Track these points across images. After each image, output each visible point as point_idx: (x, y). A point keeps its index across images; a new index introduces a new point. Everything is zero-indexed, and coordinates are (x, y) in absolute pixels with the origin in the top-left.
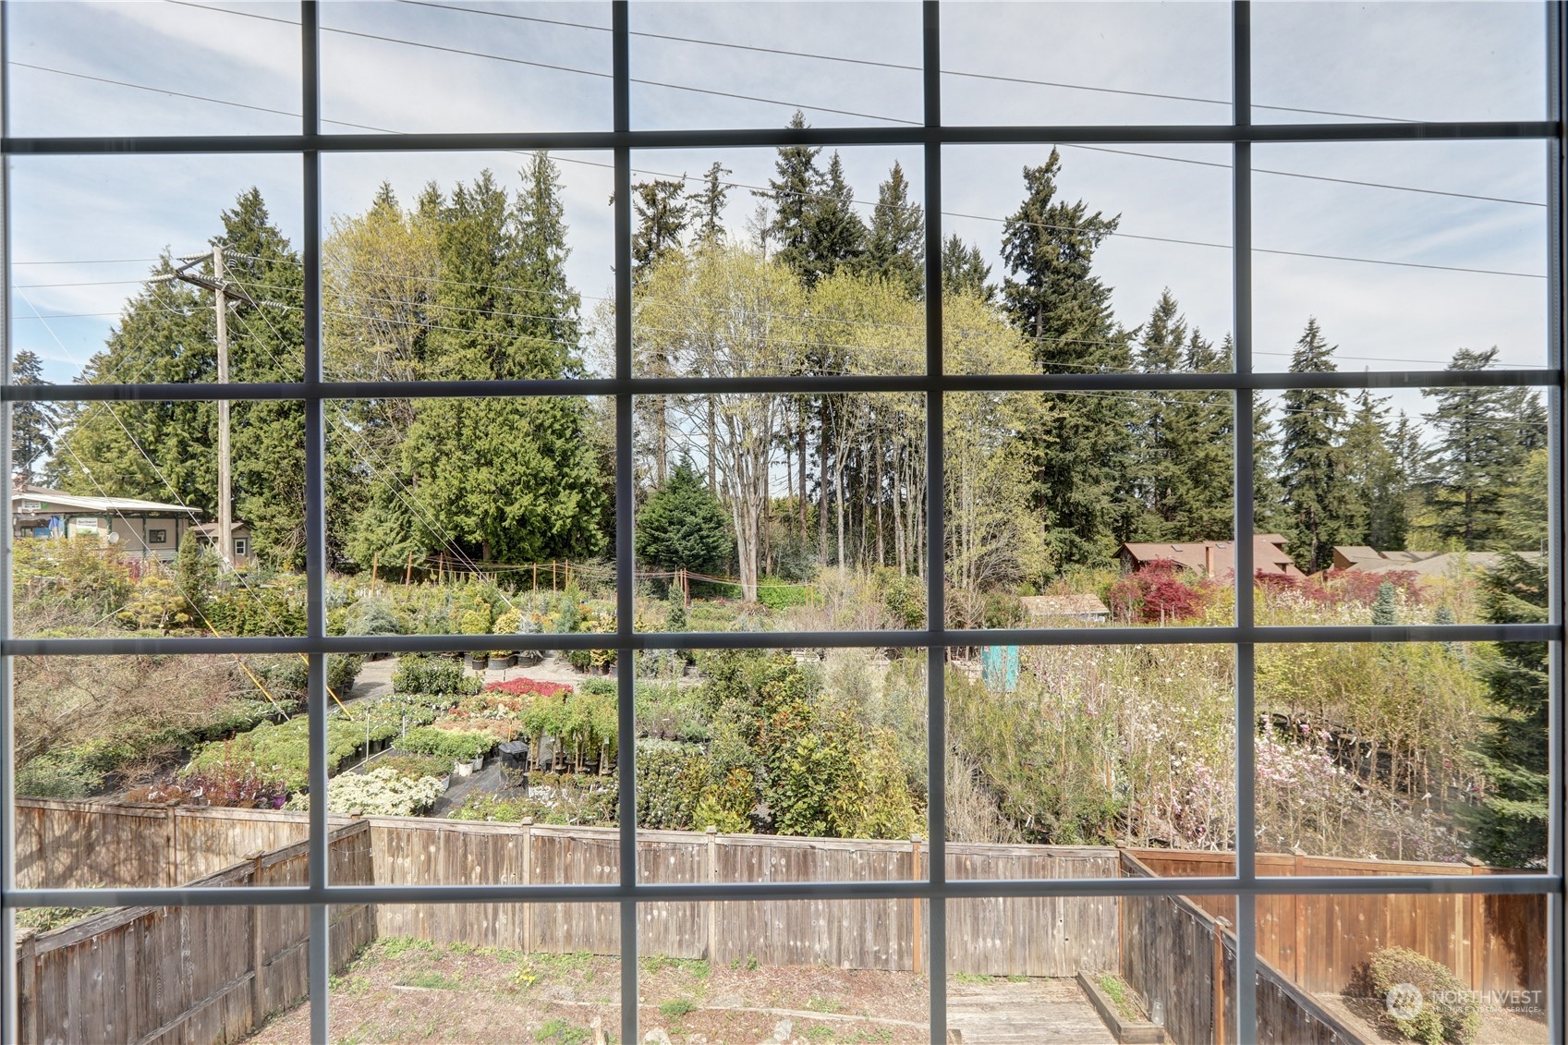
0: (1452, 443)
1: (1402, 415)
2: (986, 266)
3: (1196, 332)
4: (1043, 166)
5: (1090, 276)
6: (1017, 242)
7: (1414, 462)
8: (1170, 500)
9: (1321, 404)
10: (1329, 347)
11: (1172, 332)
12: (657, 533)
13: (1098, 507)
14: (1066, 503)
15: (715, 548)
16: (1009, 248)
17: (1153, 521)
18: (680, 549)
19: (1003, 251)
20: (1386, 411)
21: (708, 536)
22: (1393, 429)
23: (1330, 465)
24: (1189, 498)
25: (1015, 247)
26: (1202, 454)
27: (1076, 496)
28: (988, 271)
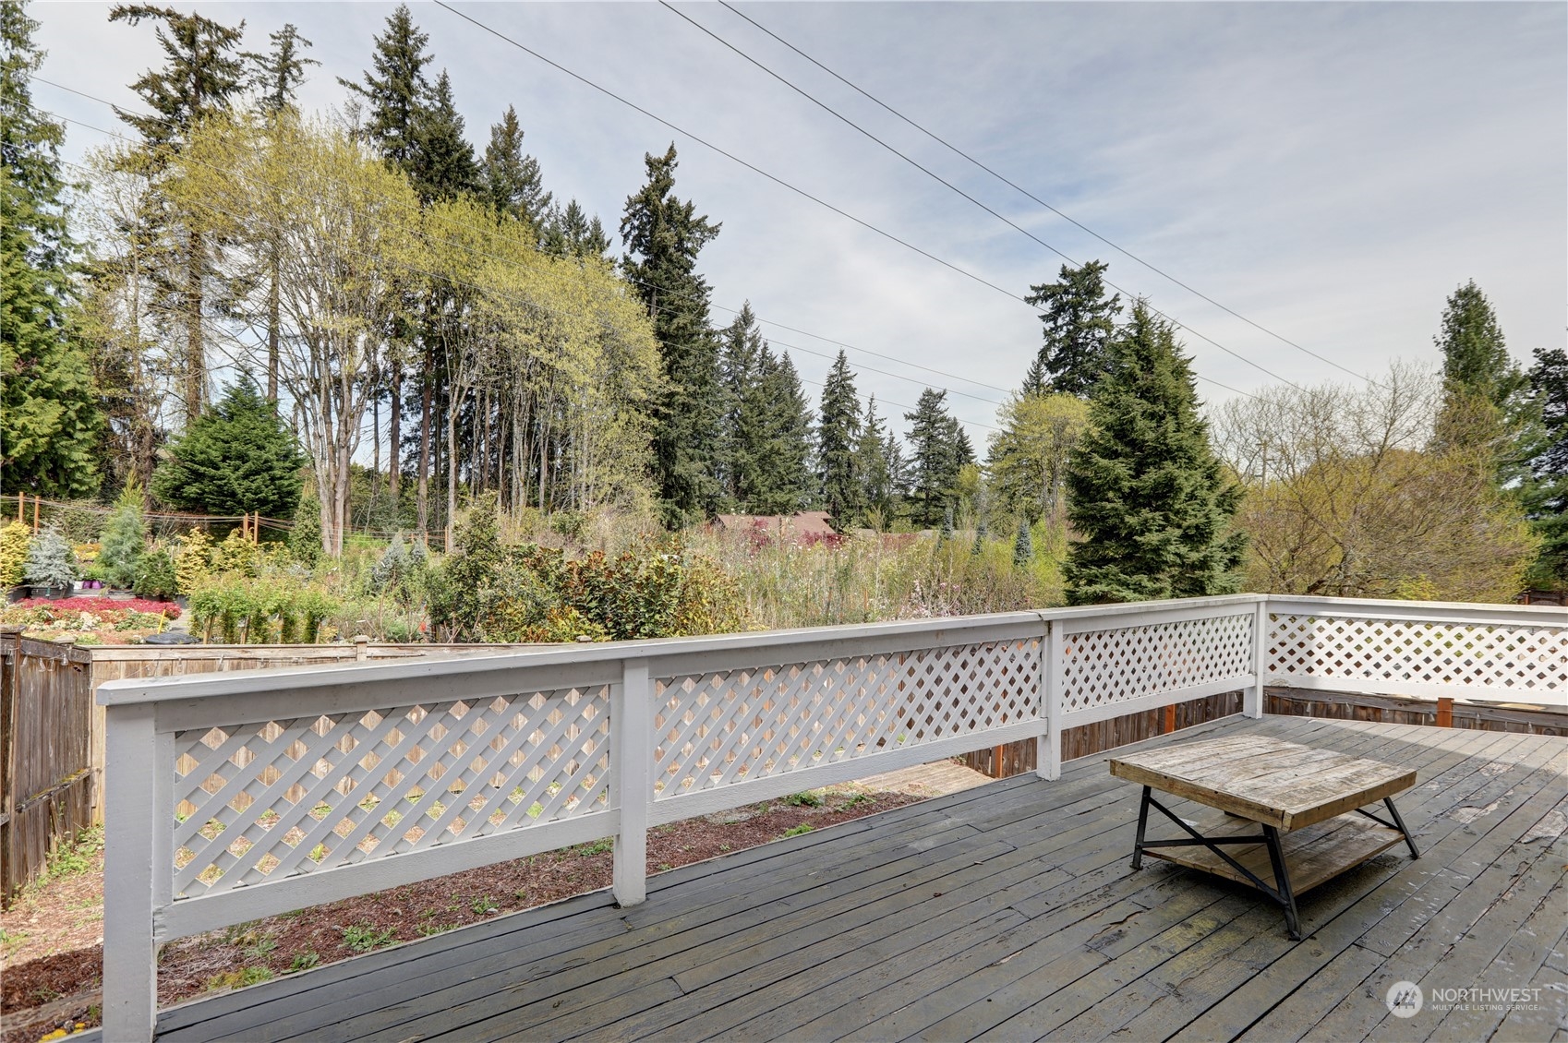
0: (920, 455)
1: (891, 434)
2: (606, 239)
3: (765, 344)
4: (663, 158)
5: (693, 273)
6: (636, 223)
7: (896, 470)
8: (743, 484)
9: (846, 417)
10: (852, 374)
11: (750, 340)
12: (202, 469)
13: (697, 481)
14: (669, 475)
15: (290, 493)
16: (627, 228)
17: (729, 499)
18: (240, 491)
19: (622, 228)
20: (883, 429)
21: (281, 478)
22: (886, 442)
23: (849, 466)
24: (758, 482)
25: (633, 228)
26: (768, 447)
27: (678, 469)
28: (608, 244)
